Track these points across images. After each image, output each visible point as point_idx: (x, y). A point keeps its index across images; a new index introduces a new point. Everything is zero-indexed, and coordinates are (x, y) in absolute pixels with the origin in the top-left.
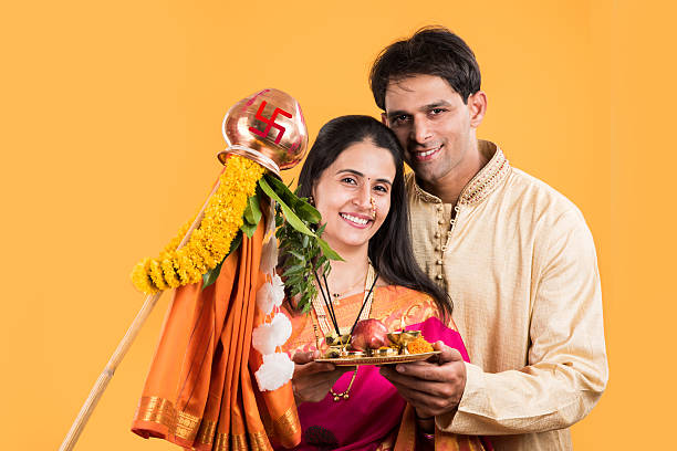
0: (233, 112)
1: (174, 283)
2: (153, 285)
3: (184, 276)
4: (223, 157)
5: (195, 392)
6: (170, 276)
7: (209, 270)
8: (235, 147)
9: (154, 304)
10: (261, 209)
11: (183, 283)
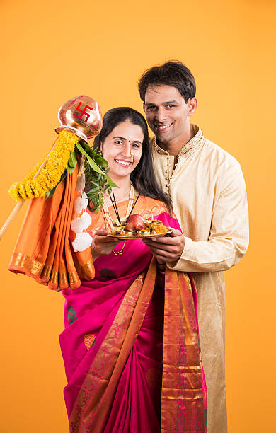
0: (64, 107)
1: (31, 197)
2: (21, 197)
3: (36, 193)
4: (58, 131)
5: (41, 251)
6: (29, 193)
7: (49, 190)
8: (64, 126)
9: (21, 206)
10: (77, 159)
11: (36, 196)
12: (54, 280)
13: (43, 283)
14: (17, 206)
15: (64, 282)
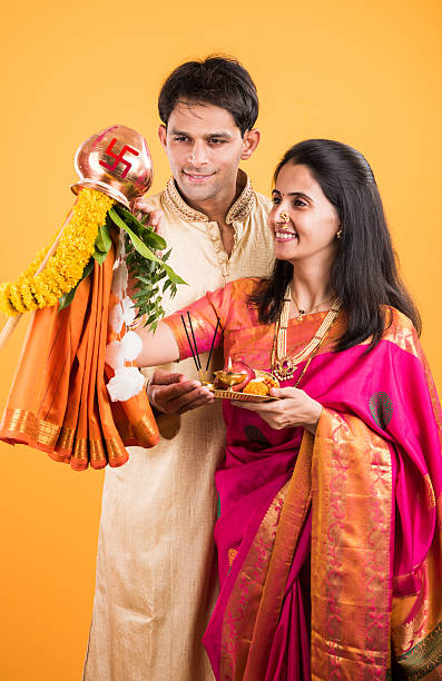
0: (84, 148)
1: (32, 308)
2: (14, 308)
3: (41, 300)
4: (76, 190)
5: (55, 403)
6: (28, 300)
7: (64, 294)
8: (87, 180)
9: (15, 326)
10: (111, 238)
12: (79, 454)
13: (62, 459)
14: (9, 325)
15: (97, 455)
